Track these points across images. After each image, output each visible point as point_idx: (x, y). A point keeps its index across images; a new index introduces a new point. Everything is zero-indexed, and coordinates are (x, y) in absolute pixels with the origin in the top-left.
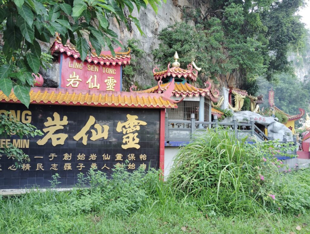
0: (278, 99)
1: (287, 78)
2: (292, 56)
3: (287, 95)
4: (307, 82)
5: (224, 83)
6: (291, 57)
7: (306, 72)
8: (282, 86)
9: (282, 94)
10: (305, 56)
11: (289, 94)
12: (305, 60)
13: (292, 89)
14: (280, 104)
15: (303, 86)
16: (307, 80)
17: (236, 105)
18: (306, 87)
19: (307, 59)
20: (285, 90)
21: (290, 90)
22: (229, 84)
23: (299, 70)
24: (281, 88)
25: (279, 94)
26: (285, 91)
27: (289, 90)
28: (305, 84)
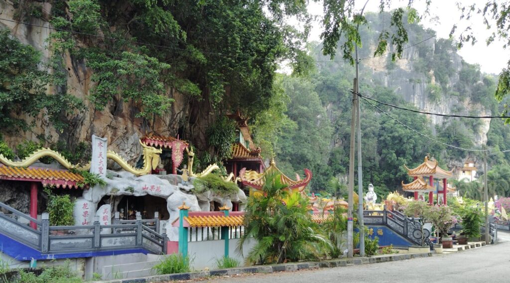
0: (394, 155)
1: (410, 120)
2: (422, 84)
3: (408, 147)
4: (447, 125)
5: (135, 128)
6: (421, 86)
7: (446, 109)
8: (400, 133)
9: (402, 146)
10: (446, 83)
11: (412, 145)
12: (445, 90)
13: (417, 136)
14: (397, 163)
15: (440, 132)
16: (448, 122)
17: (144, 165)
18: (445, 133)
19: (450, 88)
20: (406, 139)
21: (414, 139)
22: (155, 129)
23: (434, 105)
24: (399, 136)
25: (396, 146)
26: (405, 141)
27: (411, 140)
28: (444, 129)
